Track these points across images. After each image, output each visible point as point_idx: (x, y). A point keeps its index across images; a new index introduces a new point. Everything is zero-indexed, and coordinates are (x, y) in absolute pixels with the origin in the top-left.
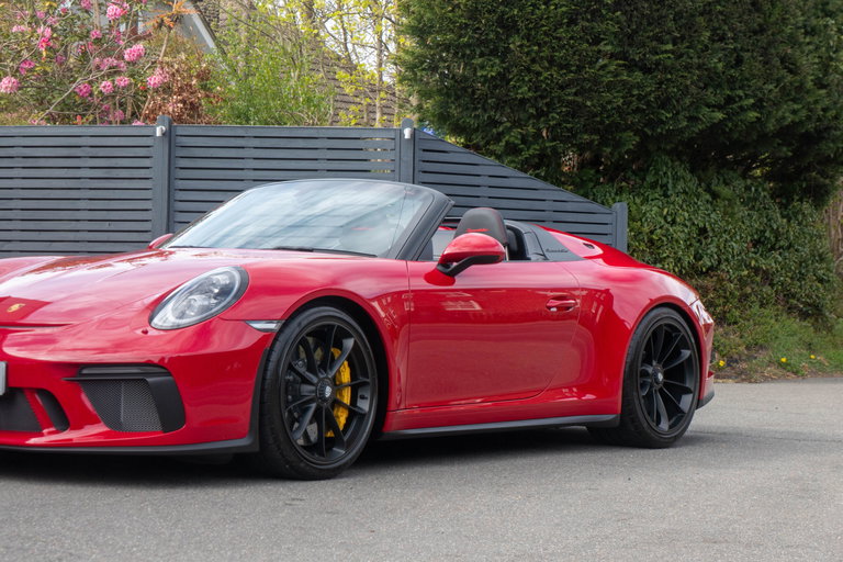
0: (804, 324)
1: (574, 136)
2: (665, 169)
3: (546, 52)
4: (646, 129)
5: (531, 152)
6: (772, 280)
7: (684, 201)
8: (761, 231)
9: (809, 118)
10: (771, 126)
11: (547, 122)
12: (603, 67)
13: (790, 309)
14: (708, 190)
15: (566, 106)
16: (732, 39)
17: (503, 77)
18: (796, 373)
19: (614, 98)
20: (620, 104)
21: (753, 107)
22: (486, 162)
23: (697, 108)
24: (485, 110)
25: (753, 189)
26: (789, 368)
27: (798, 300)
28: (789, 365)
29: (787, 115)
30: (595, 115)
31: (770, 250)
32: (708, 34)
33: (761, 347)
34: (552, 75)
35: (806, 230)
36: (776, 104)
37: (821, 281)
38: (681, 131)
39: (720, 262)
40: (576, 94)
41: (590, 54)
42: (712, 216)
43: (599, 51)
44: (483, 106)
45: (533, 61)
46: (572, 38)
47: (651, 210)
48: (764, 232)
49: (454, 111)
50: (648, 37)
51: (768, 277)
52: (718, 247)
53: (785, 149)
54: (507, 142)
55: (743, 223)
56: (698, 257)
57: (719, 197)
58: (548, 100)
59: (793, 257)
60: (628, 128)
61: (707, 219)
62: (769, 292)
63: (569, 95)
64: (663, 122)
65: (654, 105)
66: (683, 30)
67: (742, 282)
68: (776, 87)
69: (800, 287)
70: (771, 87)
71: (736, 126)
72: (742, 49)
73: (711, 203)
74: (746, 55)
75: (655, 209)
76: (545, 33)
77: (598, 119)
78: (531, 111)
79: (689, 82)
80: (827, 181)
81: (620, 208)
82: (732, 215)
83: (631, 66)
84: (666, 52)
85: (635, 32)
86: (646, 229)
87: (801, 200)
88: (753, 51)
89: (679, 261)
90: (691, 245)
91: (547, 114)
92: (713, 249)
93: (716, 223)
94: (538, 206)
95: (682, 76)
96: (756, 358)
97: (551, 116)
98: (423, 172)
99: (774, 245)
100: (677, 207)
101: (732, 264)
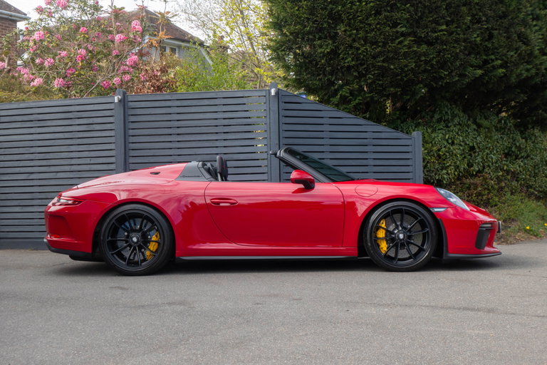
0: (539, 203)
1: (384, 89)
2: (446, 110)
3: (361, 34)
4: (432, 83)
5: (357, 101)
6: (518, 177)
7: (459, 130)
8: (509, 148)
9: (537, 74)
10: (513, 79)
11: (366, 81)
12: (400, 43)
13: (530, 195)
14: (475, 122)
15: (377, 70)
16: (486, 21)
17: (334, 53)
18: (536, 236)
19: (409, 63)
20: (413, 66)
21: (501, 66)
22: (327, 109)
23: (464, 68)
24: (325, 75)
25: (503, 122)
26: (531, 233)
27: (534, 189)
28: (532, 230)
29: (523, 72)
30: (398, 75)
31: (515, 159)
32: (469, 18)
33: (513, 220)
34: (366, 49)
35: (537, 146)
36: (516, 65)
38: (455, 83)
39: (484, 168)
40: (383, 61)
41: (391, 34)
42: (478, 138)
43: (397, 32)
44: (324, 72)
45: (354, 40)
46: (378, 24)
47: (438, 136)
48: (511, 148)
50: (429, 21)
51: (515, 176)
52: (482, 158)
53: (522, 95)
54: (341, 95)
55: (498, 142)
56: (470, 165)
57: (482, 127)
58: (365, 66)
59: (529, 163)
60: (420, 82)
61: (475, 140)
62: (516, 185)
63: (379, 62)
64: (442, 78)
65: (436, 67)
66: (453, 16)
67: (499, 180)
68: (515, 53)
69: (535, 181)
70: (512, 53)
71: (491, 79)
72: (493, 29)
73: (477, 131)
74: (495, 32)
75: (441, 135)
76: (361, 22)
77: (399, 77)
78: (355, 74)
79: (458, 51)
81: (417, 135)
82: (491, 138)
83: (419, 41)
84: (442, 30)
85: (421, 18)
86: (435, 148)
87: (533, 128)
88: (499, 30)
89: (457, 167)
90: (465, 157)
91: (364, 76)
92: (479, 159)
93: (480, 143)
94: (362, 135)
95: (453, 47)
96: (510, 227)
97: (368, 76)
98: (285, 117)
99: (518, 156)
100: (455, 133)
101: (492, 168)
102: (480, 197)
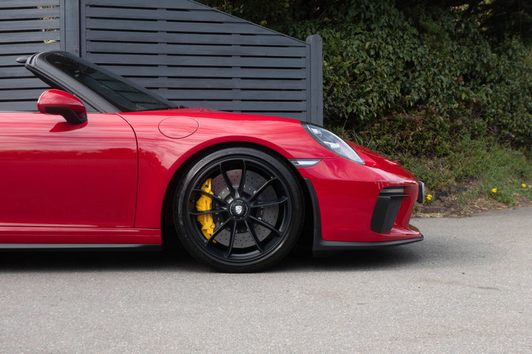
0: (516, 152)
6: (484, 112)
7: (389, 35)
8: (472, 66)
13: (502, 141)
14: (416, 25)
18: (507, 203)
26: (500, 198)
27: (510, 131)
28: (500, 195)
31: (481, 84)
33: (472, 178)
35: (516, 64)
39: (428, 96)
42: (419, 49)
47: (353, 44)
48: (474, 66)
51: (479, 110)
52: (426, 80)
55: (453, 57)
56: (405, 91)
57: (426, 32)
59: (503, 90)
61: (414, 52)
62: (481, 124)
67: (452, 115)
69: (512, 118)
73: (419, 38)
75: (357, 43)
81: (314, 40)
82: (440, 49)
86: (347, 63)
87: (511, 37)
89: (383, 95)
90: (398, 79)
92: (420, 82)
93: (423, 55)
94: (222, 39)
96: (466, 189)
98: (91, 6)
99: (485, 79)
100: (380, 40)
101: (441, 97)
102: (420, 143)
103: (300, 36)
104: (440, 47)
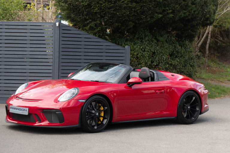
1: (113, 24)
2: (142, 33)
4: (136, 21)
5: (98, 29)
6: (176, 67)
7: (148, 43)
9: (189, 15)
10: (177, 19)
11: (103, 19)
12: (123, 2)
14: (156, 39)
15: (110, 15)
17: (89, 5)
19: (126, 12)
20: (128, 13)
21: (171, 13)
22: (84, 33)
23: (153, 14)
24: (83, 16)
27: (184, 73)
29: (182, 14)
30: (120, 17)
31: (175, 58)
34: (106, 5)
35: (187, 50)
36: (179, 11)
37: (191, 66)
38: (148, 21)
39: (159, 63)
40: (114, 11)
42: (157, 48)
44: (82, 14)
47: (137, 47)
48: (174, 51)
49: (73, 16)
52: (159, 58)
54: (90, 26)
55: (167, 49)
56: (152, 62)
57: (159, 41)
58: (104, 13)
59: (183, 60)
60: (131, 21)
61: (155, 49)
63: (111, 11)
64: (142, 19)
65: (139, 14)
67: (166, 69)
68: (179, 6)
69: (185, 69)
71: (166, 19)
73: (157, 43)
75: (139, 47)
77: (121, 19)
78: (98, 16)
79: (151, 6)
80: (194, 33)
81: (128, 47)
83: (132, 1)
86: (136, 54)
87: (185, 40)
89: (146, 63)
90: (150, 58)
91: (104, 17)
92: (157, 59)
93: (158, 50)
94: (100, 47)
95: (149, 4)
97: (105, 18)
98: (63, 37)
99: (177, 56)
100: (146, 46)
101: (163, 64)
103: (120, 44)
104: (164, 46)
